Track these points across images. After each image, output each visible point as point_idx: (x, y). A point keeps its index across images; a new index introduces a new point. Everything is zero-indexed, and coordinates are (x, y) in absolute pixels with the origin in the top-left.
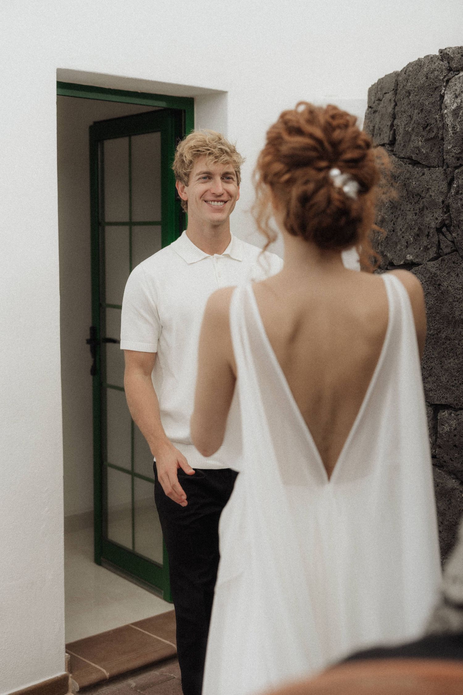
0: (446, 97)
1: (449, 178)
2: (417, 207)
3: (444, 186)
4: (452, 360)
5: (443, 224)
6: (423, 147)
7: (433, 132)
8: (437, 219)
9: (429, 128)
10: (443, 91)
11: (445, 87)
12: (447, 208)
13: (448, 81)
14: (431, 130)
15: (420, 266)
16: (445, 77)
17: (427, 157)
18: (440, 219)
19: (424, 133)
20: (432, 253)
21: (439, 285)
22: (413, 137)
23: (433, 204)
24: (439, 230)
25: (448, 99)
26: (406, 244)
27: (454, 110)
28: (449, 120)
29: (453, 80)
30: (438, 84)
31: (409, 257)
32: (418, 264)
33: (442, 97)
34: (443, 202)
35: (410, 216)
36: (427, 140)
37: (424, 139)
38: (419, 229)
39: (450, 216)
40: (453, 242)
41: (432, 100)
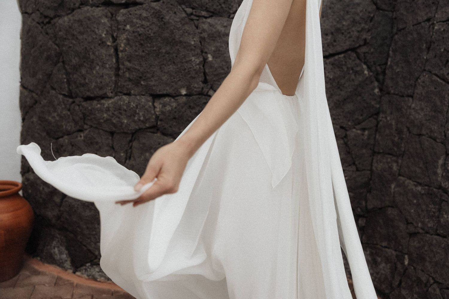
4: (171, 66)
15: (144, 6)
21: (162, 18)
32: (141, 4)
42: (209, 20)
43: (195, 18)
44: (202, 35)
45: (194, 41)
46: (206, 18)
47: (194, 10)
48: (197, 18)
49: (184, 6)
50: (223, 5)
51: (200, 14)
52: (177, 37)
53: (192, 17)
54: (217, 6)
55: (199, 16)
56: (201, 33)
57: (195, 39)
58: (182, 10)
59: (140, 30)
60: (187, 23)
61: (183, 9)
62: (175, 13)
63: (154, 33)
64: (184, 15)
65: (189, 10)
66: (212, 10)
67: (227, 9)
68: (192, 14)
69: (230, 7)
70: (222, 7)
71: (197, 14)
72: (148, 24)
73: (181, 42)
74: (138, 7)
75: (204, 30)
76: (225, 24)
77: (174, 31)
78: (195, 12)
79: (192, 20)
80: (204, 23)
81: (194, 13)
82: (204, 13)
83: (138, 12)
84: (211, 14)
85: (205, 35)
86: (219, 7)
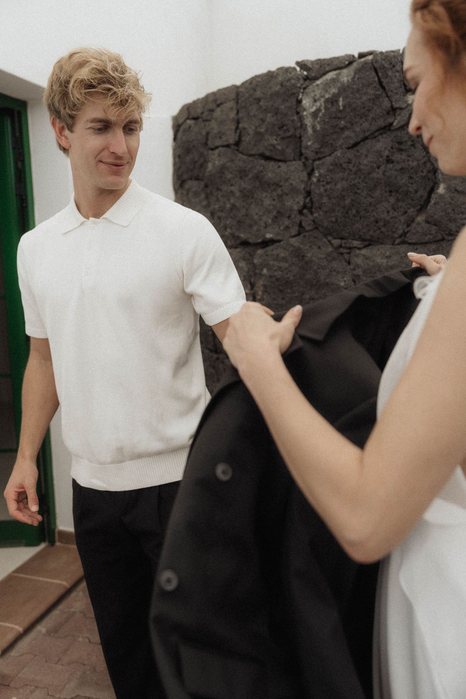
0: (304, 102)
1: (310, 169)
2: (275, 194)
3: (304, 175)
5: (305, 207)
6: (278, 144)
7: (289, 131)
8: (298, 203)
9: (285, 128)
10: (300, 96)
11: (303, 93)
12: (309, 193)
13: (304, 88)
14: (288, 130)
15: (282, 243)
16: (302, 85)
17: (283, 152)
18: (302, 203)
19: (281, 132)
20: (294, 231)
21: (303, 256)
22: (267, 137)
23: (294, 190)
24: (300, 212)
25: (306, 102)
26: (265, 225)
27: (313, 113)
28: (308, 121)
29: (310, 87)
30: (295, 91)
31: (269, 236)
32: (279, 241)
33: (299, 102)
34: (304, 188)
35: (267, 202)
36: (283, 138)
37: (280, 137)
38: (279, 212)
39: (311, 200)
40: (314, 221)
41: (288, 104)
42: (363, 252)
43: (345, 251)
44: (355, 272)
45: (345, 281)
46: (359, 249)
47: (343, 241)
48: (348, 251)
49: (330, 238)
50: (383, 229)
51: (352, 246)
52: (322, 278)
53: (341, 250)
54: (375, 231)
55: (350, 248)
56: (354, 269)
57: (345, 279)
58: (328, 243)
59: (278, 274)
60: (334, 259)
61: (329, 241)
62: (319, 248)
63: (294, 276)
64: (330, 249)
65: (336, 242)
66: (368, 237)
67: (390, 233)
68: (341, 246)
69: (394, 230)
70: (382, 232)
71: (348, 245)
72: (287, 265)
73: (327, 284)
74: (275, 246)
75: (357, 266)
76: (388, 254)
77: (319, 271)
78: (345, 243)
79: (342, 254)
80: (357, 256)
81: (343, 245)
82: (356, 243)
83: (275, 252)
84: (367, 243)
85: (359, 272)
86: (378, 232)
